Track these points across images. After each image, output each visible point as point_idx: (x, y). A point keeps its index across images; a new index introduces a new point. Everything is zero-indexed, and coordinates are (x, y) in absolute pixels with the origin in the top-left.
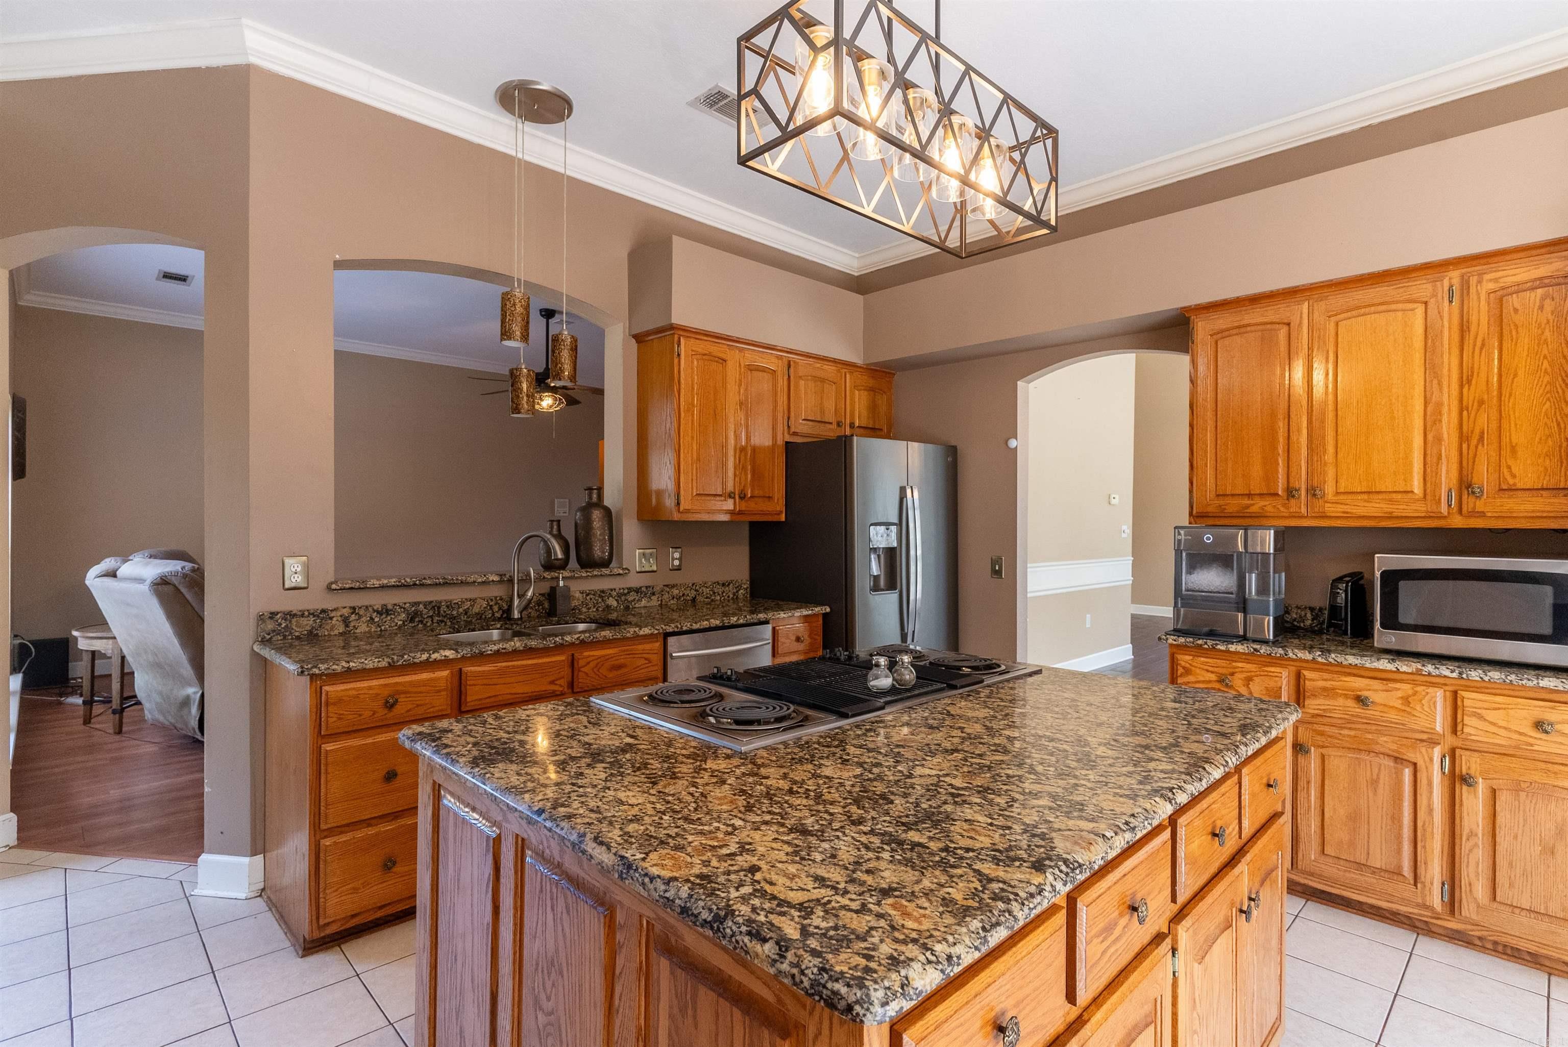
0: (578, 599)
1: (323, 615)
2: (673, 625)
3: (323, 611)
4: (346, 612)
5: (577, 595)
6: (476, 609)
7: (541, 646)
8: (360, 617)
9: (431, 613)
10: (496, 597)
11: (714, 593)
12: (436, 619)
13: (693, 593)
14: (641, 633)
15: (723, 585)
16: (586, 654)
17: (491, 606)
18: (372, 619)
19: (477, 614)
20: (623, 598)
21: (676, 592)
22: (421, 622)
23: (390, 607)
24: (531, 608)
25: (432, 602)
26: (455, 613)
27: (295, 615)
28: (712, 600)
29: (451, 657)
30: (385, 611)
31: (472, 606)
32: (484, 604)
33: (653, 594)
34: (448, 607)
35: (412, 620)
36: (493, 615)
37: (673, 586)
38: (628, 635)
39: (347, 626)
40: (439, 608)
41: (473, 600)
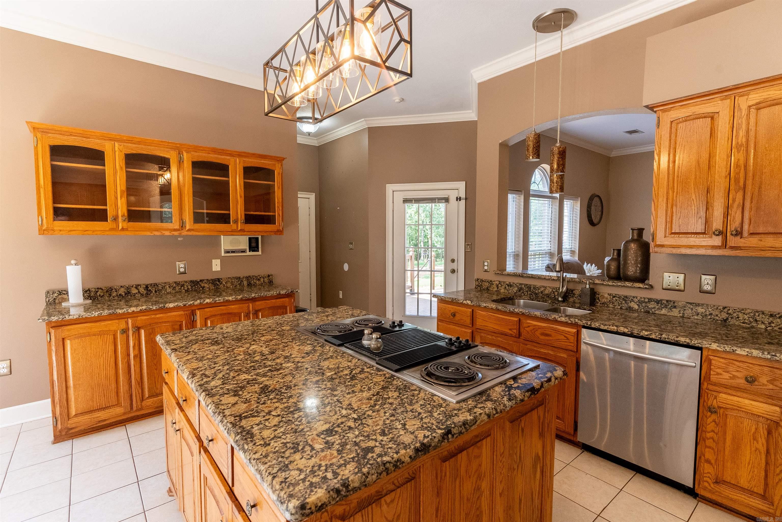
0: (607, 298)
2: (584, 322)
3: (491, 281)
4: (497, 283)
5: (606, 295)
6: (547, 292)
8: (502, 286)
9: (527, 290)
10: (556, 288)
11: (756, 321)
12: (529, 293)
13: (724, 316)
14: (559, 319)
15: (771, 316)
17: (554, 292)
18: (505, 287)
19: (547, 294)
20: (644, 304)
21: (700, 310)
22: (523, 293)
23: (512, 284)
24: (576, 297)
25: (527, 285)
26: (537, 291)
27: (483, 281)
28: (753, 327)
30: (510, 285)
31: (545, 290)
32: (551, 290)
33: (675, 307)
34: (534, 288)
35: (520, 291)
36: (555, 296)
37: (698, 305)
38: (550, 318)
39: (498, 288)
40: (530, 288)
41: (545, 287)
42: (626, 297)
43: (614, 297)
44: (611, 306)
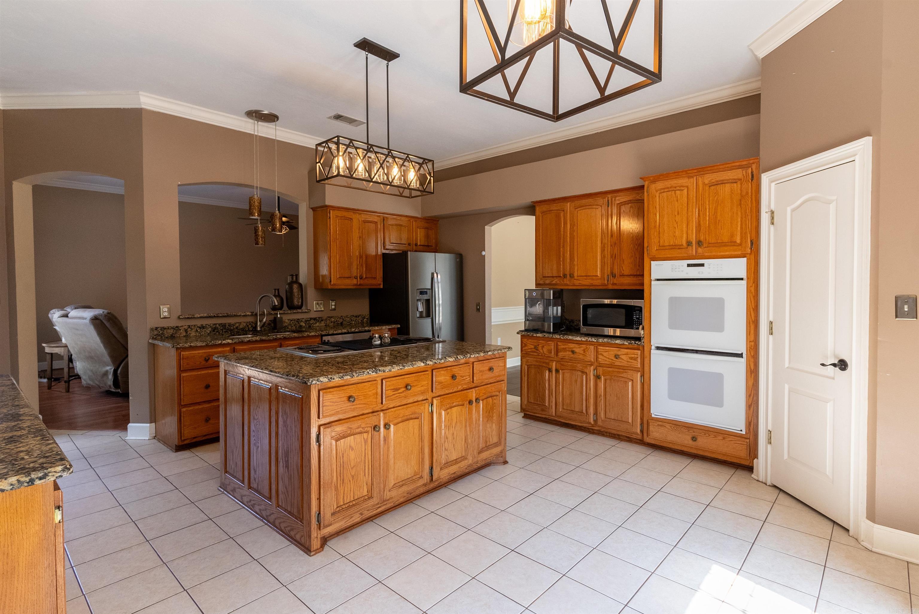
0: (287, 323)
1: (177, 328)
2: (325, 332)
3: (177, 327)
4: (186, 327)
5: (286, 321)
6: (241, 327)
7: (267, 339)
8: (192, 329)
9: (222, 328)
10: (250, 322)
11: (352, 320)
12: (224, 330)
13: (341, 320)
14: (311, 335)
15: (356, 317)
16: (287, 343)
17: (248, 325)
18: (197, 330)
19: (241, 329)
20: (308, 322)
21: (333, 320)
22: (218, 332)
23: (204, 325)
24: (266, 326)
25: (221, 324)
26: (232, 328)
27: (165, 329)
28: (351, 323)
29: (230, 342)
30: (202, 327)
31: (240, 325)
32: (245, 324)
33: (322, 320)
34: (229, 325)
35: (214, 331)
36: (249, 329)
37: (332, 317)
38: (305, 335)
39: (187, 333)
40: (225, 326)
41: (240, 323)
42: (298, 319)
43: (291, 321)
44: (290, 327)
